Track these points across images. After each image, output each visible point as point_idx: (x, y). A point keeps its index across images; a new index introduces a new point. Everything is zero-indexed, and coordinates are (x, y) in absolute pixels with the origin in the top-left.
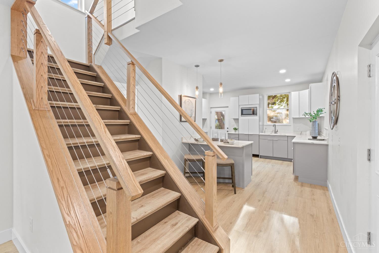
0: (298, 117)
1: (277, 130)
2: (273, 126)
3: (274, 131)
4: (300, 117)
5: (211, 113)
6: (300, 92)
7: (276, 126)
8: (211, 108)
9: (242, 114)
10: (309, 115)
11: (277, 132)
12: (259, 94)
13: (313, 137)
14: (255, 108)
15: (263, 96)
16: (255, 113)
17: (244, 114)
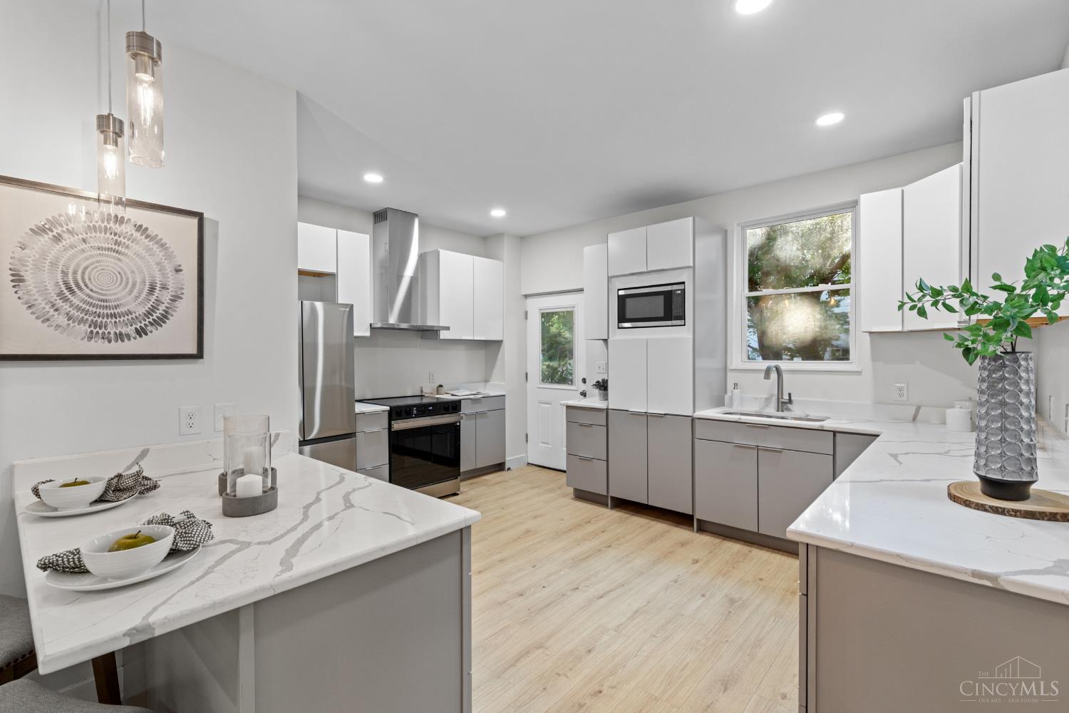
0: (899, 329)
1: (790, 395)
2: (767, 373)
3: (774, 400)
4: (906, 329)
5: (526, 318)
6: (906, 188)
7: (785, 376)
8: (526, 296)
9: (622, 318)
10: (955, 303)
11: (789, 406)
12: (691, 219)
13: (984, 479)
14: (675, 287)
15: (726, 231)
16: (675, 313)
17: (628, 316)
